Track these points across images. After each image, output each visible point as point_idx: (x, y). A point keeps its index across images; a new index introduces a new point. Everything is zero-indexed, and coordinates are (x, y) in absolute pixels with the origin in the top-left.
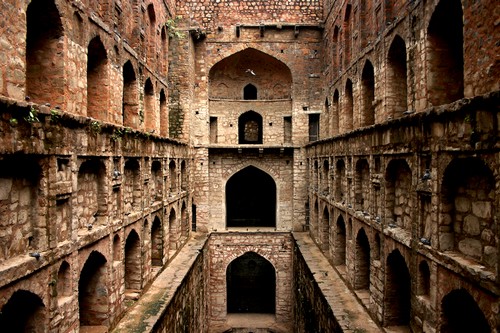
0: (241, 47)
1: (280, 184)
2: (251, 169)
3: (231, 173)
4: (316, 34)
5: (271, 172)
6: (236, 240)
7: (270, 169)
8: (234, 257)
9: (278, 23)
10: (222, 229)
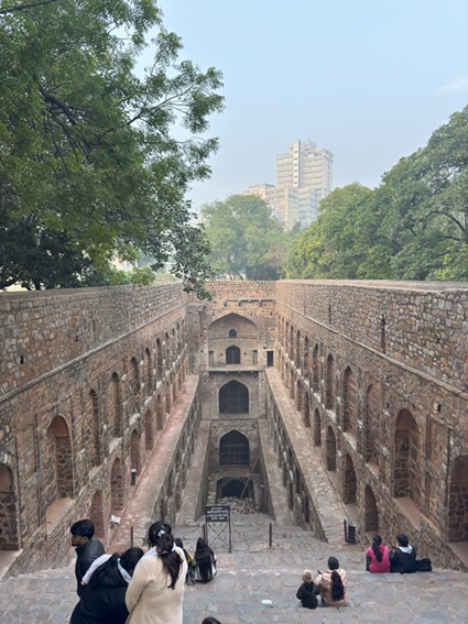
0: (227, 312)
1: (250, 390)
2: (234, 382)
3: (222, 384)
4: (271, 303)
5: (245, 383)
6: (225, 423)
7: (245, 381)
8: (225, 433)
9: (249, 299)
10: (217, 417)
